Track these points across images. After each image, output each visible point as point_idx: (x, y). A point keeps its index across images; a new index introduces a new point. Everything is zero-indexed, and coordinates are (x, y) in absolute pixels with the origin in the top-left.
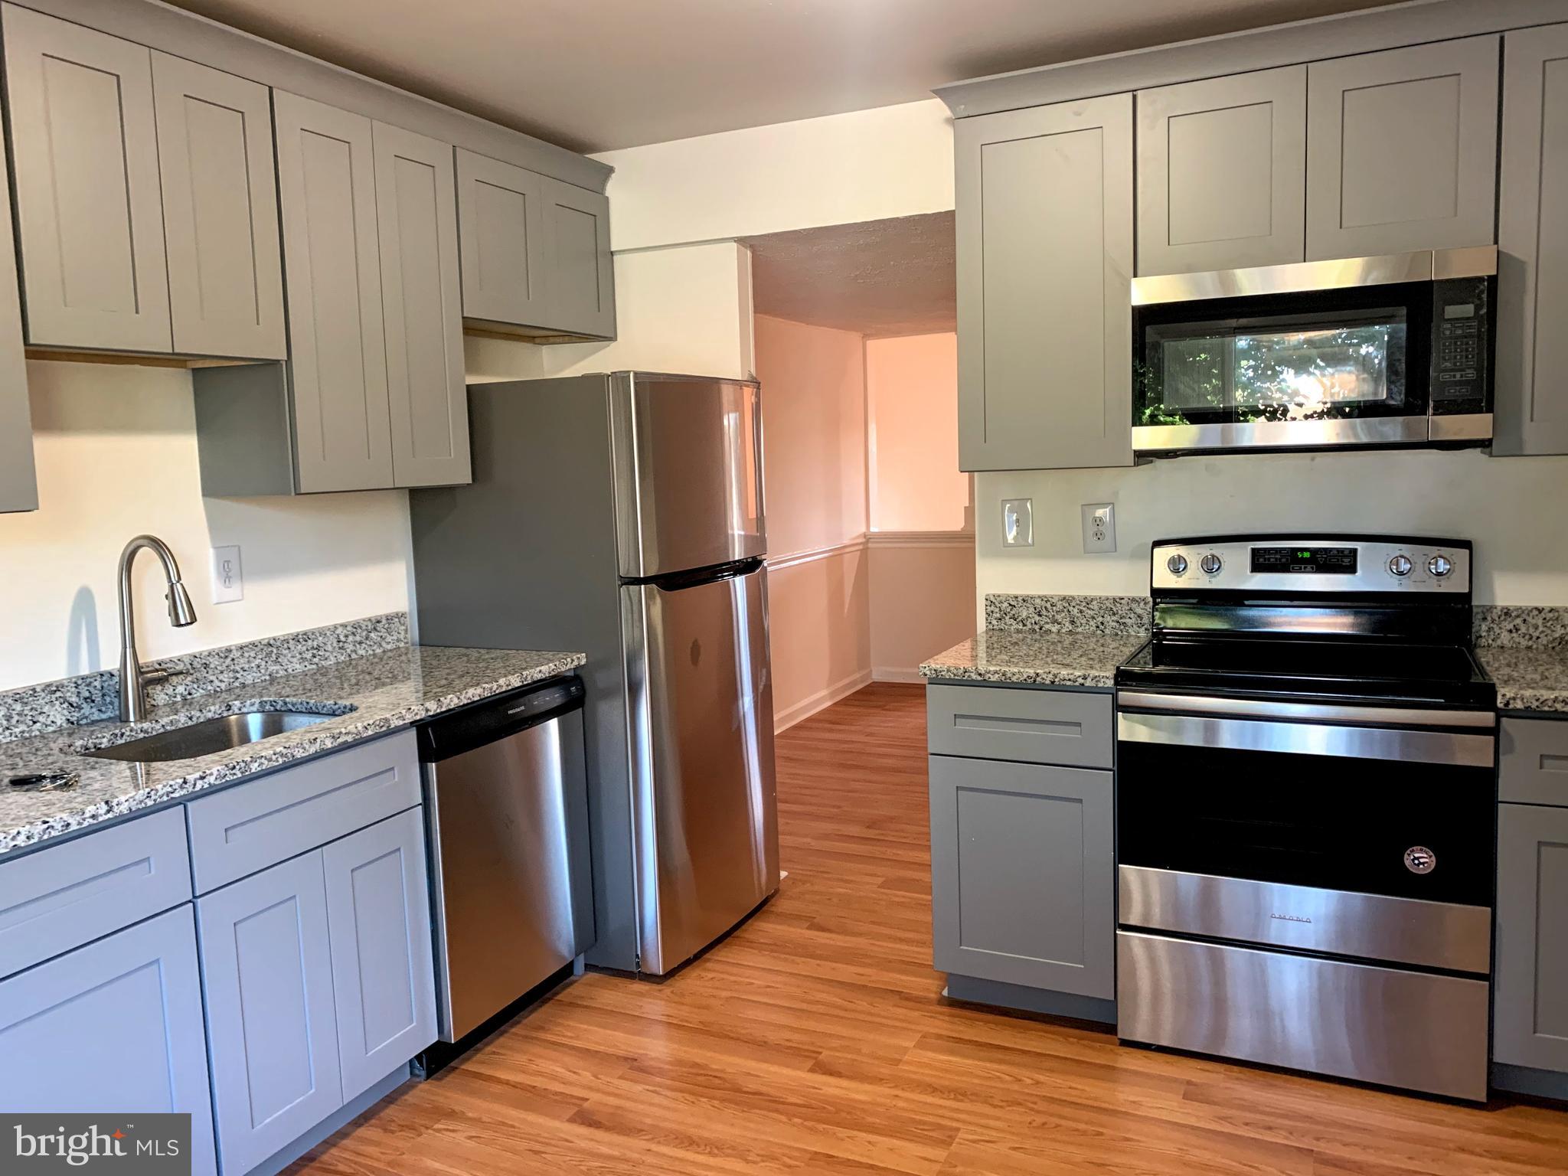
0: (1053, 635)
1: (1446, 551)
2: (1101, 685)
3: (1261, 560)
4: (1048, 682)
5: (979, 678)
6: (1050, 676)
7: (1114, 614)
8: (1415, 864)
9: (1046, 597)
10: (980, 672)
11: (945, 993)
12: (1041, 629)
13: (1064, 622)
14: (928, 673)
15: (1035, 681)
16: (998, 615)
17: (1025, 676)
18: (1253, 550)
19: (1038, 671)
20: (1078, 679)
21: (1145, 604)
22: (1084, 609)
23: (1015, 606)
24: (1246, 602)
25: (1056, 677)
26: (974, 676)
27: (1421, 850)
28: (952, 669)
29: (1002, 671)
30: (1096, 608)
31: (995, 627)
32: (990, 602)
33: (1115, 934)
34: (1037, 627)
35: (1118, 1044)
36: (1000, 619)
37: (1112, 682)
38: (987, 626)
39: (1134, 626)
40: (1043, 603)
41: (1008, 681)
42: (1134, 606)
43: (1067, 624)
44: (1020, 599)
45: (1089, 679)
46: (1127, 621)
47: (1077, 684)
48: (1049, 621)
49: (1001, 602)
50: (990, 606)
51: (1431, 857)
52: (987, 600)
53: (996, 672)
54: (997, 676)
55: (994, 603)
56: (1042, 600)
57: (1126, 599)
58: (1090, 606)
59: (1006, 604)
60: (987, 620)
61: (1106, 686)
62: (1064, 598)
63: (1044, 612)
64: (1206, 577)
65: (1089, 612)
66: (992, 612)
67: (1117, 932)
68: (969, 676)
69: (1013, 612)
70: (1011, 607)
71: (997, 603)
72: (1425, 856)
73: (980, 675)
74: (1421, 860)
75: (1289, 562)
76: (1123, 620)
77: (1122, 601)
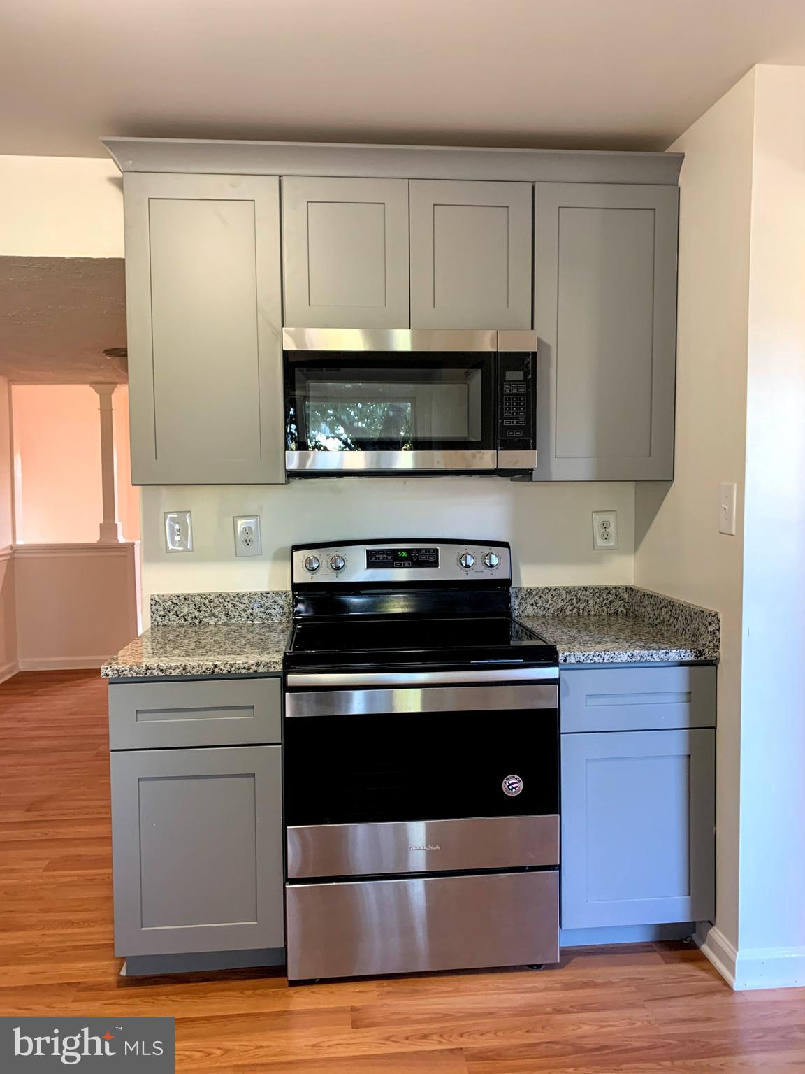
0: (211, 627)
1: (494, 549)
2: (271, 670)
3: (373, 559)
4: (225, 672)
5: (161, 674)
6: (227, 666)
7: (262, 606)
8: (510, 789)
9: (204, 595)
10: (161, 668)
11: (123, 973)
12: (200, 622)
13: (220, 616)
14: (110, 673)
15: (213, 672)
16: (162, 613)
17: (204, 668)
18: (368, 551)
19: (216, 663)
20: (252, 667)
21: (286, 596)
22: (237, 603)
23: (177, 604)
24: (362, 592)
25: (232, 667)
26: (155, 673)
27: (513, 777)
28: (134, 667)
29: (183, 666)
30: (247, 602)
31: (159, 624)
32: (155, 601)
33: (284, 888)
34: (197, 621)
35: (287, 985)
36: (164, 616)
37: (281, 666)
38: (152, 623)
39: (278, 615)
40: (202, 600)
41: (188, 674)
42: (278, 598)
43: (223, 617)
44: (182, 597)
45: (262, 666)
46: (272, 611)
47: (251, 671)
48: (207, 615)
49: (165, 601)
50: (155, 605)
51: (520, 781)
52: (152, 599)
53: (177, 667)
54: (178, 670)
55: (159, 602)
56: (201, 597)
57: (271, 593)
58: (242, 601)
59: (169, 603)
60: (152, 617)
61: (276, 670)
62: (220, 595)
63: (203, 608)
64: (334, 573)
65: (242, 606)
66: (157, 610)
67: (287, 887)
68: (151, 673)
69: (176, 609)
70: (173, 605)
71: (161, 602)
72: (516, 781)
73: (162, 671)
74: (514, 785)
75: (393, 560)
76: (268, 611)
77: (268, 595)
